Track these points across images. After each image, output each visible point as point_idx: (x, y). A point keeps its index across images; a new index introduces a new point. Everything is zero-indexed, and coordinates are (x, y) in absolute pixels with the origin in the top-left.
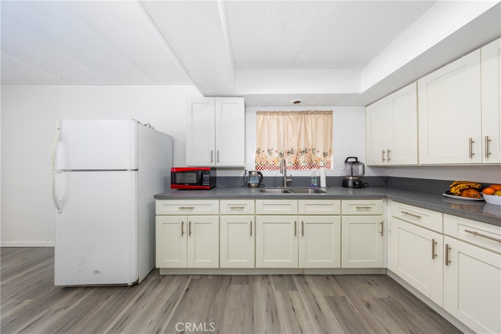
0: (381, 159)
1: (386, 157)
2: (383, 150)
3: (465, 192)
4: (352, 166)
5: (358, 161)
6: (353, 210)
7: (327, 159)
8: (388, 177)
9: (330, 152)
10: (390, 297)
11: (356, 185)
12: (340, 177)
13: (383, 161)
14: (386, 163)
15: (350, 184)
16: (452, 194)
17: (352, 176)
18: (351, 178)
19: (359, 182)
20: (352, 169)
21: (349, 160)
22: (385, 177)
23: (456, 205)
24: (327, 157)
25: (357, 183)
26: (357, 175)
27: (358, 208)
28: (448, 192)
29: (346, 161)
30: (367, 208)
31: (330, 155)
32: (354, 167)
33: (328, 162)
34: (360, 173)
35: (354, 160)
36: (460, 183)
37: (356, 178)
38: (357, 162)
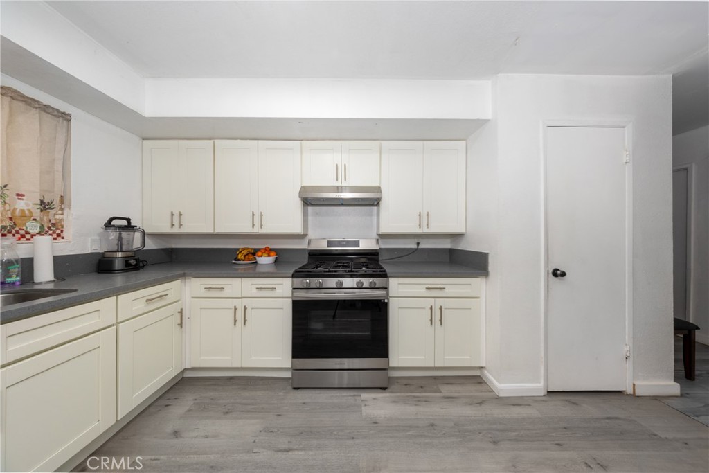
0: (169, 225)
1: (176, 222)
2: (172, 212)
3: (247, 257)
4: (120, 234)
5: (132, 224)
6: (141, 306)
7: (51, 217)
8: (172, 249)
9: (62, 202)
10: (196, 399)
11: (131, 265)
12: (91, 254)
13: (172, 227)
14: (176, 230)
15: (118, 265)
16: (239, 260)
17: (121, 251)
18: (120, 255)
19: (136, 260)
20: (120, 239)
21: (114, 222)
22: (168, 249)
23: (242, 269)
24: (52, 212)
25: (133, 262)
26: (130, 249)
27: (148, 300)
28: (237, 259)
29: (108, 225)
30: (161, 296)
31: (61, 209)
32: (124, 234)
33: (54, 225)
34: (137, 244)
35: (125, 223)
36: (243, 249)
37: (130, 254)
38: (130, 227)
